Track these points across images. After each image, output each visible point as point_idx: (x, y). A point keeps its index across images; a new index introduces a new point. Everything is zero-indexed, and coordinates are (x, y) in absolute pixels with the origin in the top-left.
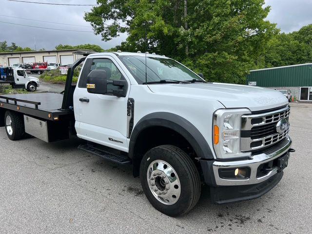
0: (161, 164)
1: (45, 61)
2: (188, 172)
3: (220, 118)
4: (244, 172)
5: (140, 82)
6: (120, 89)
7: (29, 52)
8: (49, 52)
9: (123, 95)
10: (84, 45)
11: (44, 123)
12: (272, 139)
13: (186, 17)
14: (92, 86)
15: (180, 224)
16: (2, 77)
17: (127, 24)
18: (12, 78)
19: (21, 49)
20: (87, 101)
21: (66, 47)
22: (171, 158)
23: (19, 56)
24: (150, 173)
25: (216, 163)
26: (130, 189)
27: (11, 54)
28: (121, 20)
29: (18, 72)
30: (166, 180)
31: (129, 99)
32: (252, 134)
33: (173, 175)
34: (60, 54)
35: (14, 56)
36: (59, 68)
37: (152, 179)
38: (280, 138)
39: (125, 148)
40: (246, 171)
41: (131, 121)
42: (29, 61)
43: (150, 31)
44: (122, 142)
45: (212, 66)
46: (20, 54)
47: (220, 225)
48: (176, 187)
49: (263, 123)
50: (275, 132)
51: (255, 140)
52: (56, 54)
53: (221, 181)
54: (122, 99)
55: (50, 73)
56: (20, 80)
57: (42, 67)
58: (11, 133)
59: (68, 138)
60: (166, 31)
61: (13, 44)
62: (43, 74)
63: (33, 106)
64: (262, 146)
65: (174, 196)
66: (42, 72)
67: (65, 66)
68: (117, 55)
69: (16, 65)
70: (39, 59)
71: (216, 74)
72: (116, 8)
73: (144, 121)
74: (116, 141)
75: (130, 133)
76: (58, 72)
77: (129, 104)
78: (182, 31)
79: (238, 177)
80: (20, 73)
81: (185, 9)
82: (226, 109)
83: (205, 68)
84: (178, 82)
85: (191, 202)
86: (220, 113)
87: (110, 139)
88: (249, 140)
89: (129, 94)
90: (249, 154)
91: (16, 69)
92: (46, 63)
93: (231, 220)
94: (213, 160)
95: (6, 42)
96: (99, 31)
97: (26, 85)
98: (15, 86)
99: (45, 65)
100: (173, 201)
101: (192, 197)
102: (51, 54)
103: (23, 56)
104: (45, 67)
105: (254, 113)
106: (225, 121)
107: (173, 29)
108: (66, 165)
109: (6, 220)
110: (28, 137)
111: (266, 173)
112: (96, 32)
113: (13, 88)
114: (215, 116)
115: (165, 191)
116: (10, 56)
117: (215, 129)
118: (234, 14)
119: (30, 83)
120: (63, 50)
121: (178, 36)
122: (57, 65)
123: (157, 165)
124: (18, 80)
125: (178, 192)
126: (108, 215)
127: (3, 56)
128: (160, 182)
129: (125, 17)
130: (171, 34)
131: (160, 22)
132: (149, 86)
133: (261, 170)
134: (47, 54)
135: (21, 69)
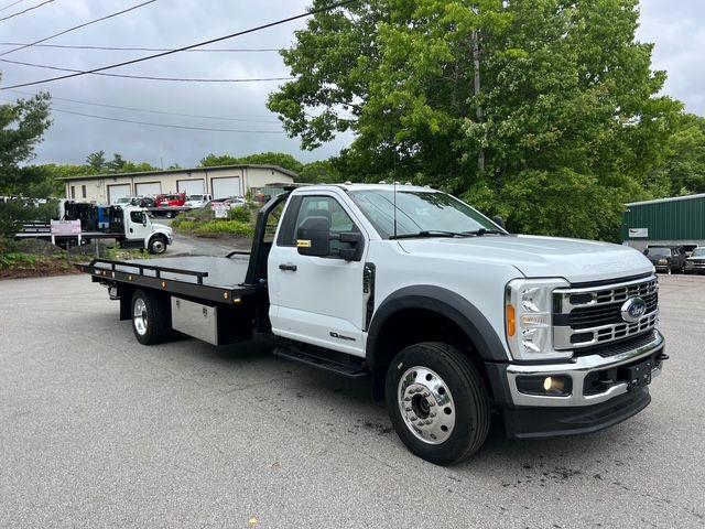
0: (422, 373)
1: (181, 191)
2: (466, 385)
3: (516, 294)
4: (561, 385)
5: (384, 236)
6: (351, 247)
7: (148, 172)
8: (189, 172)
9: (357, 258)
10: (259, 153)
11: (211, 310)
12: (613, 332)
13: (477, 96)
14: (307, 243)
15: (454, 475)
16: (100, 225)
17: (354, 113)
18: (121, 227)
19: (131, 167)
20: (293, 269)
21: (223, 159)
22: (439, 362)
23: (128, 181)
24: (404, 390)
25: (511, 367)
26: (369, 425)
27: (115, 178)
28: (340, 105)
29: (133, 214)
30: (430, 399)
31: (366, 264)
32: (574, 321)
33: (441, 391)
34: (211, 175)
35: (120, 181)
36: (209, 206)
37: (407, 400)
38: (631, 331)
39: (359, 350)
40: (565, 382)
41: (370, 302)
42: (149, 191)
43: (400, 126)
44: (353, 339)
45: (537, 198)
46: (132, 176)
47: (525, 479)
48: (448, 411)
49: (593, 303)
50: (619, 319)
51: (577, 331)
52: (203, 175)
53: (521, 399)
54: (354, 264)
55: (192, 216)
56: (135, 231)
57: (176, 203)
58: (142, 331)
59: (251, 338)
60: (434, 127)
61: (117, 156)
62: (177, 218)
63: (194, 280)
64: (593, 342)
65: (444, 428)
66: (174, 213)
67: (223, 200)
68: (345, 190)
69: (124, 200)
70: (168, 186)
71: (549, 214)
72: (329, 82)
73: (393, 300)
74: (343, 337)
75: (367, 323)
76: (208, 213)
77: (365, 273)
78: (469, 127)
79: (552, 392)
80: (137, 217)
81: (477, 79)
82: (527, 278)
83: (524, 203)
84: (451, 235)
85: (473, 436)
86: (516, 285)
87: (332, 334)
88: (567, 331)
89: (367, 257)
90: (569, 354)
91: (128, 210)
92: (184, 195)
93: (545, 474)
94: (507, 362)
95: (102, 153)
96: (296, 130)
97: (147, 241)
98: (125, 243)
99: (181, 200)
100: (444, 437)
101: (474, 426)
102: (194, 176)
103: (137, 180)
104: (182, 203)
105: (574, 286)
106: (525, 299)
107: (450, 121)
108: (250, 386)
109: (169, 461)
110: (179, 338)
111: (604, 388)
112: (290, 133)
113: (122, 247)
114: (508, 291)
115: (429, 419)
116: (111, 182)
117: (509, 311)
118: (585, 84)
119: (153, 238)
120: (217, 166)
121: (462, 136)
122: (205, 199)
123: (415, 375)
124: (131, 230)
125: (450, 420)
126: (332, 460)
127: (97, 182)
128: (420, 404)
129: (350, 99)
130: (446, 131)
131: (421, 110)
132: (400, 241)
133: (594, 384)
134: (186, 177)
135: (137, 209)
